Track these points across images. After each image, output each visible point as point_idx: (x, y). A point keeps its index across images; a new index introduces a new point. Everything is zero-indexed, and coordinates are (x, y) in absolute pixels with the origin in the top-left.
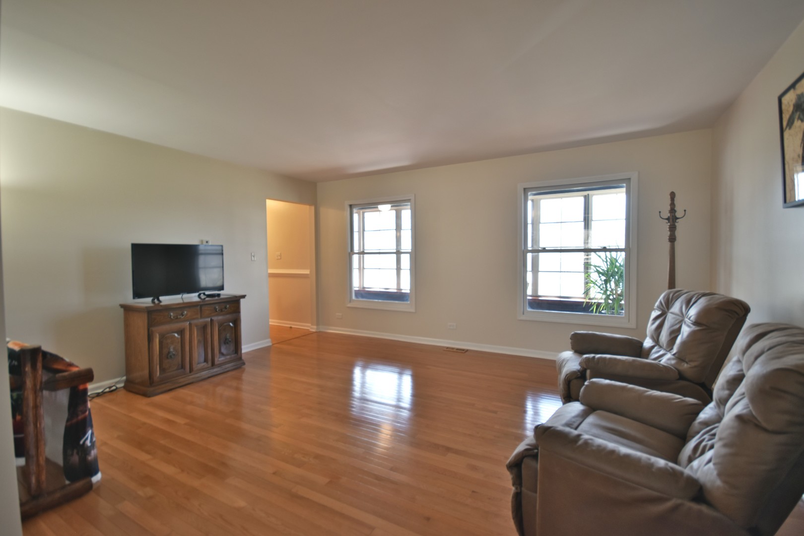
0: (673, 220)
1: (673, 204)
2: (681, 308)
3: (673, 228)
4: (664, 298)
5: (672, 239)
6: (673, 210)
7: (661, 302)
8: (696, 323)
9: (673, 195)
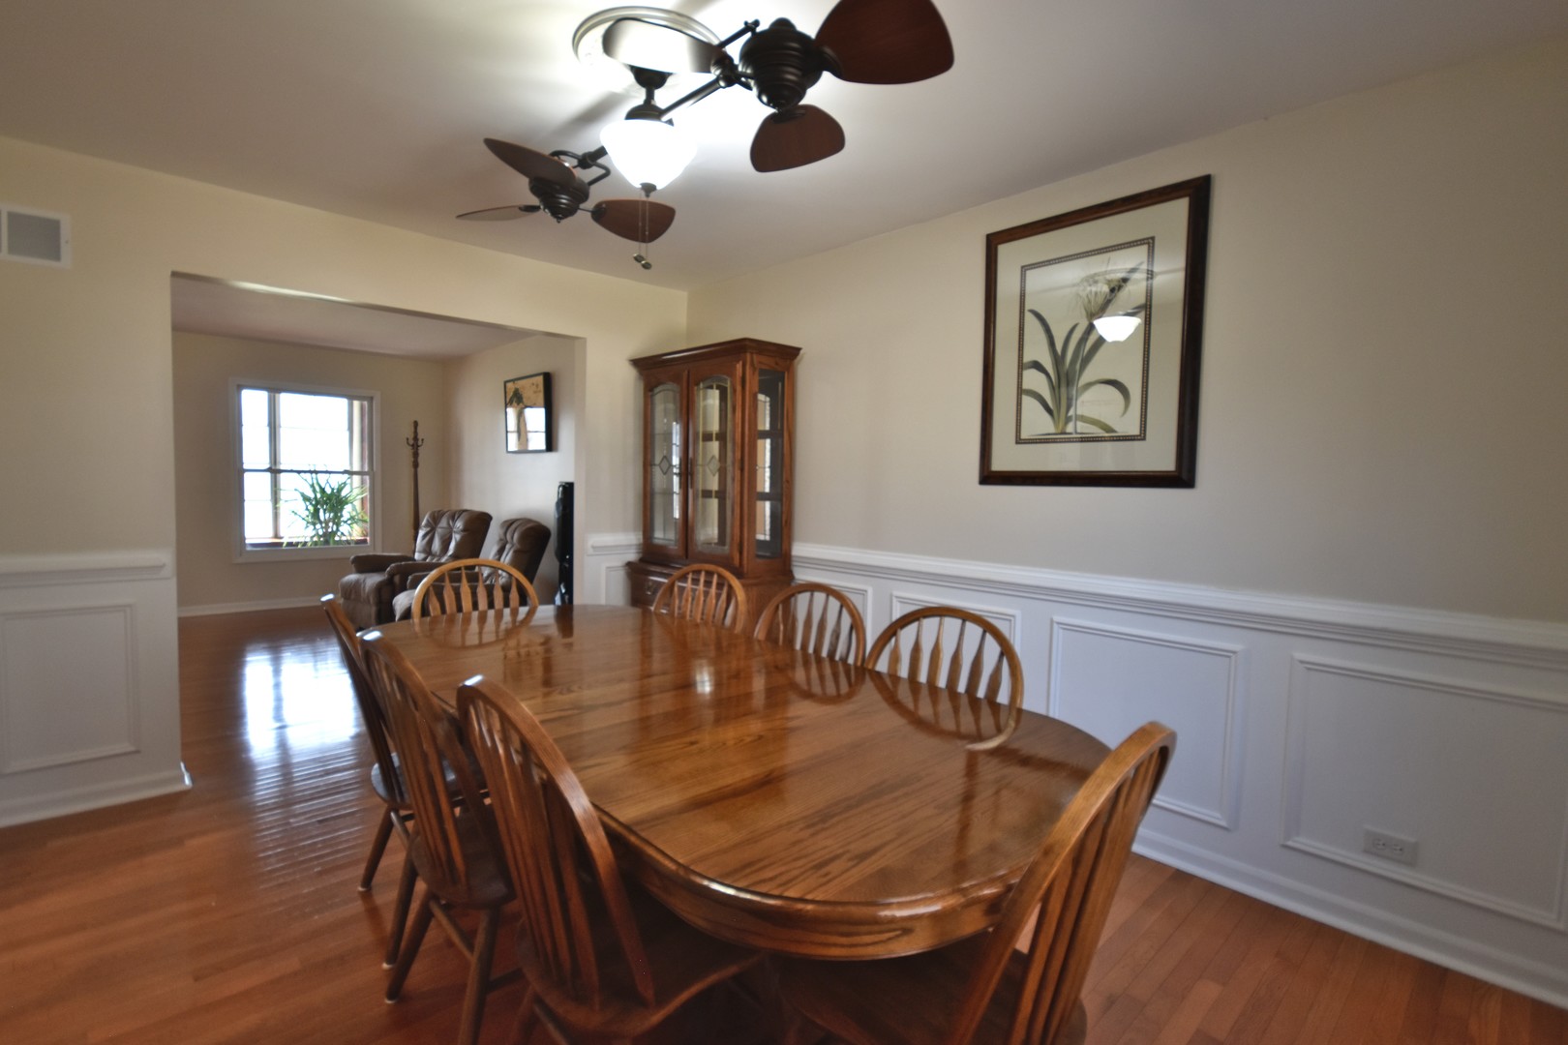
0: (415, 445)
1: (416, 432)
2: (449, 524)
3: (416, 455)
4: (430, 516)
5: (416, 465)
6: (416, 438)
7: (428, 521)
8: (465, 530)
9: (416, 424)
